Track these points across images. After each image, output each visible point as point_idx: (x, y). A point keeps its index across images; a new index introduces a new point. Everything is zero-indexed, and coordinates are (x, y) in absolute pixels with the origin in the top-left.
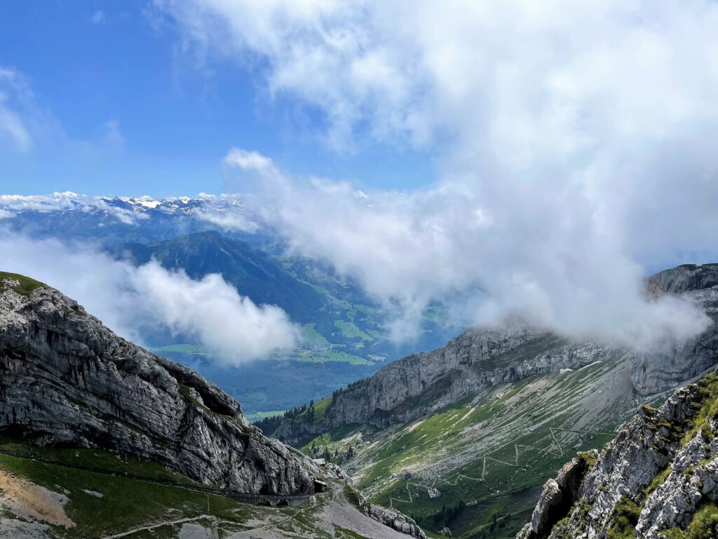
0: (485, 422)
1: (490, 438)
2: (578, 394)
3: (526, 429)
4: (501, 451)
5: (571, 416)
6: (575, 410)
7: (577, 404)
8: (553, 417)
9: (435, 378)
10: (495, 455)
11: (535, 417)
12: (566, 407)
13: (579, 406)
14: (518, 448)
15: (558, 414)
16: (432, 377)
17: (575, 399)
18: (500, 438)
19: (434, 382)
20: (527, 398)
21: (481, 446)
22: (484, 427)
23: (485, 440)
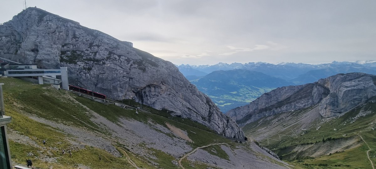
0: (266, 127)
1: (269, 132)
2: (299, 118)
3: (282, 129)
4: (274, 136)
5: (298, 125)
6: (300, 123)
7: (300, 121)
8: (291, 125)
9: (246, 114)
10: (271, 137)
11: (284, 126)
12: (296, 122)
13: (301, 122)
14: (280, 135)
15: (293, 124)
16: (245, 114)
17: (299, 119)
18: (272, 132)
19: (246, 115)
20: (280, 120)
21: (266, 135)
22: (265, 129)
23: (267, 133)
